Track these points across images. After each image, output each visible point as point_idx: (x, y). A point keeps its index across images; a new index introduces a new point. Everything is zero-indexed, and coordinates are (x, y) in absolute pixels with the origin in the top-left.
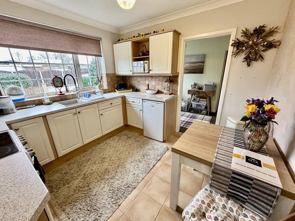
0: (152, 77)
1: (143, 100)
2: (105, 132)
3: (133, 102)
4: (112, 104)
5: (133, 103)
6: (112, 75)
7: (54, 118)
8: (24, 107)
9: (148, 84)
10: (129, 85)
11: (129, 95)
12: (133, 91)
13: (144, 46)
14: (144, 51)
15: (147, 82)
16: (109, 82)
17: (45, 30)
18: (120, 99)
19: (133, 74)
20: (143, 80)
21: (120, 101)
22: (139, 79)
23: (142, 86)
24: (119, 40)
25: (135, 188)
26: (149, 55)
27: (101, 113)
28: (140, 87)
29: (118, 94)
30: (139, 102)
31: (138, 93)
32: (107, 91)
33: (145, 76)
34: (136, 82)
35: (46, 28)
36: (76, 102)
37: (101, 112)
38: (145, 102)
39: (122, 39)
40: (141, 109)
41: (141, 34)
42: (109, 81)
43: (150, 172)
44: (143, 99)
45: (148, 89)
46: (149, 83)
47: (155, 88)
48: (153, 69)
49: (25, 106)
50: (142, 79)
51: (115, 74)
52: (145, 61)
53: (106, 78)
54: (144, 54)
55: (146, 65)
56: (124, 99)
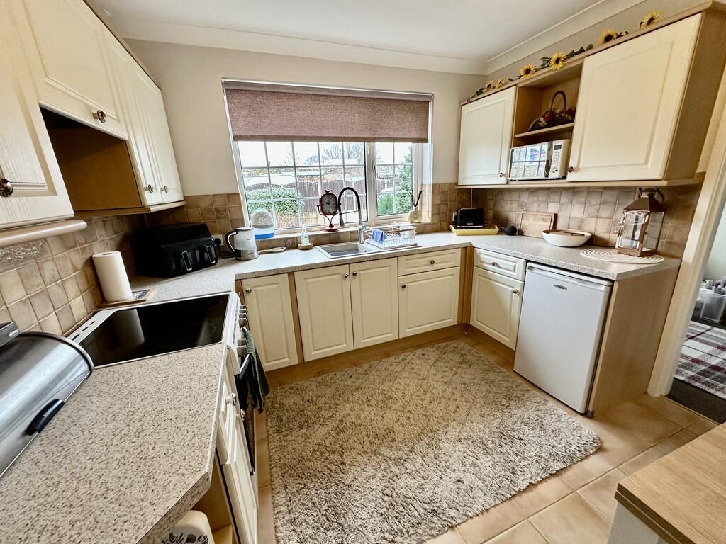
0: (574, 191)
1: (529, 264)
2: (407, 330)
3: (494, 264)
4: (432, 262)
5: (495, 268)
6: (446, 188)
7: (308, 280)
8: (271, 250)
9: (556, 216)
10: (490, 214)
11: (486, 243)
12: (501, 232)
13: (560, 96)
14: (558, 111)
15: (553, 208)
16: (439, 205)
17: (321, 98)
18: (459, 252)
19: (507, 184)
20: (538, 201)
21: (456, 258)
22: (525, 198)
23: (534, 220)
24: (480, 92)
25: (452, 527)
26: (573, 121)
27: (402, 283)
28: (525, 222)
29: (456, 238)
30: (515, 266)
31: (516, 239)
32: (429, 228)
33: (549, 188)
34: (515, 206)
35: (324, 93)
36: (356, 249)
37: (403, 281)
38: (535, 271)
39: (489, 86)
40: (518, 289)
41: (555, 57)
42: (439, 202)
43: (513, 500)
44: (528, 261)
45: (554, 229)
46: (560, 210)
47: (580, 228)
48: (581, 166)
49: (272, 248)
50: (535, 199)
51: (456, 184)
52: (555, 143)
53: (431, 195)
54: (553, 120)
55: (558, 156)
56: (469, 253)
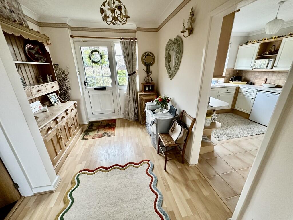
0: (274, 72)
1: (258, 91)
3: (246, 91)
4: (228, 90)
5: (247, 92)
6: (230, 70)
9: (267, 79)
10: (243, 78)
11: (243, 86)
12: (247, 84)
13: (274, 46)
14: (273, 51)
15: (266, 77)
18: (235, 88)
19: (253, 69)
20: (261, 75)
21: (234, 90)
22: (257, 74)
23: (259, 80)
24: (247, 43)
26: (277, 54)
27: (219, 95)
28: (256, 81)
29: (232, 84)
30: (253, 92)
31: (252, 85)
33: (266, 71)
34: (253, 76)
38: (260, 92)
39: (250, 41)
40: (254, 98)
41: (275, 37)
42: (227, 74)
44: (258, 90)
45: (266, 83)
46: (268, 77)
47: (274, 83)
48: (278, 66)
50: (260, 74)
51: (233, 69)
52: (271, 59)
54: (271, 53)
55: (271, 63)
56: (238, 88)
